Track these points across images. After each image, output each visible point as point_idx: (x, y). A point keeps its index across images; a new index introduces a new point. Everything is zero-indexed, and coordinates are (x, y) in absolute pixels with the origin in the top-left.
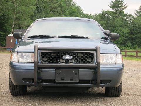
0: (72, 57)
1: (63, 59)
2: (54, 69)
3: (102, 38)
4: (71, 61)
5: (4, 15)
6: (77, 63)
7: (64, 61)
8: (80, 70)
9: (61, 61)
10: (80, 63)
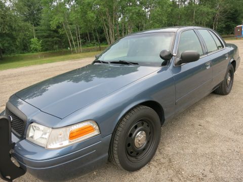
5: (236, 11)
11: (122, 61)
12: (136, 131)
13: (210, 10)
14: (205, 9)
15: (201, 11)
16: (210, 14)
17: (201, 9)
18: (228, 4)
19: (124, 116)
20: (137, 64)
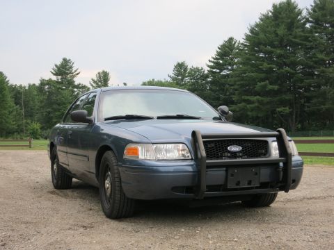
0: (241, 148)
1: (229, 152)
2: (225, 169)
3: (215, 119)
4: (241, 155)
6: (249, 156)
7: (229, 155)
9: (226, 154)
10: (252, 157)
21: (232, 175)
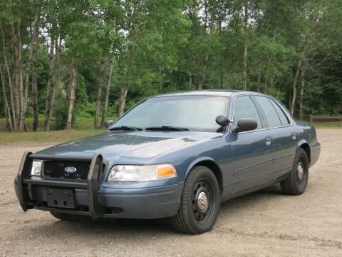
0: (76, 170)
8: (77, 190)
11: (167, 127)
12: (199, 191)
13: (284, 50)
14: (273, 45)
15: (263, 48)
16: (285, 57)
17: (262, 44)
18: (324, 40)
19: (190, 171)
20: (187, 130)
21: (50, 194)
